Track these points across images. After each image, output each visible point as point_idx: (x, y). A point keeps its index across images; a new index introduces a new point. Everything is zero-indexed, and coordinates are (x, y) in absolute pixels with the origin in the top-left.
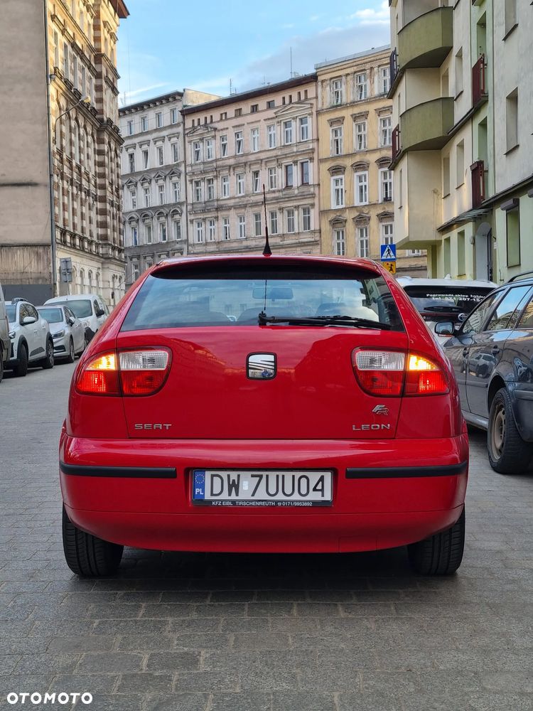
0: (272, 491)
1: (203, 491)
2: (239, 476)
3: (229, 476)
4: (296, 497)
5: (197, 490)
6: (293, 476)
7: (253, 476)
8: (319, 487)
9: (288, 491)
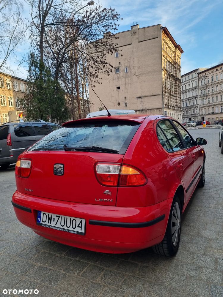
0: (63, 224)
1: (40, 220)
2: (52, 215)
3: (49, 214)
4: (71, 228)
5: (39, 219)
6: (71, 219)
7: (57, 216)
8: (80, 226)
9: (68, 225)
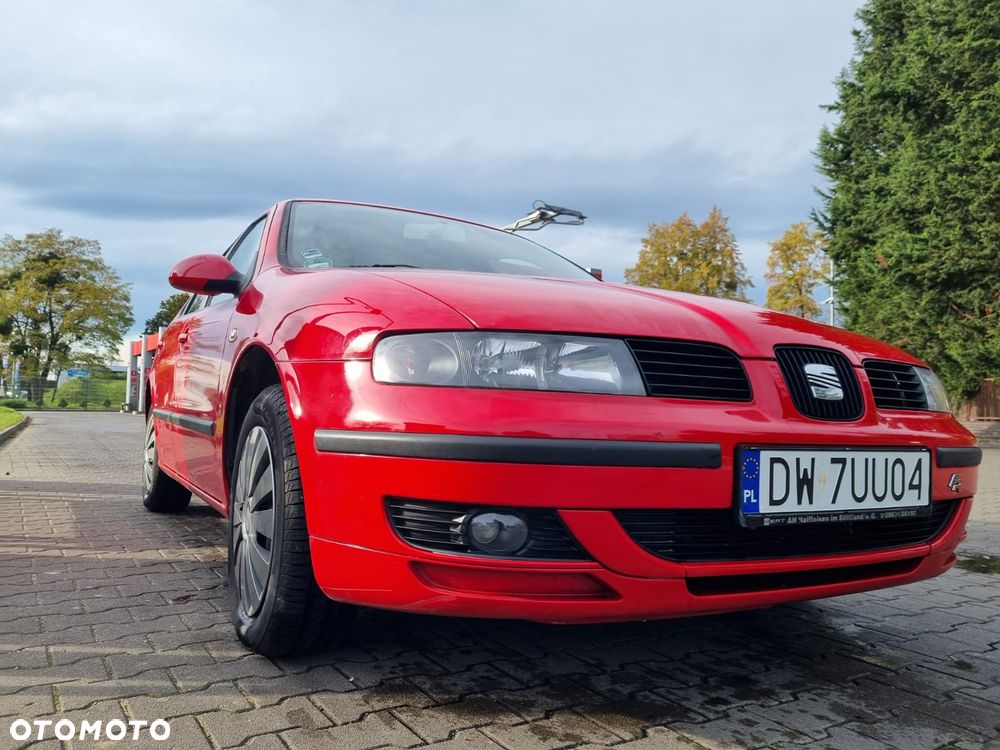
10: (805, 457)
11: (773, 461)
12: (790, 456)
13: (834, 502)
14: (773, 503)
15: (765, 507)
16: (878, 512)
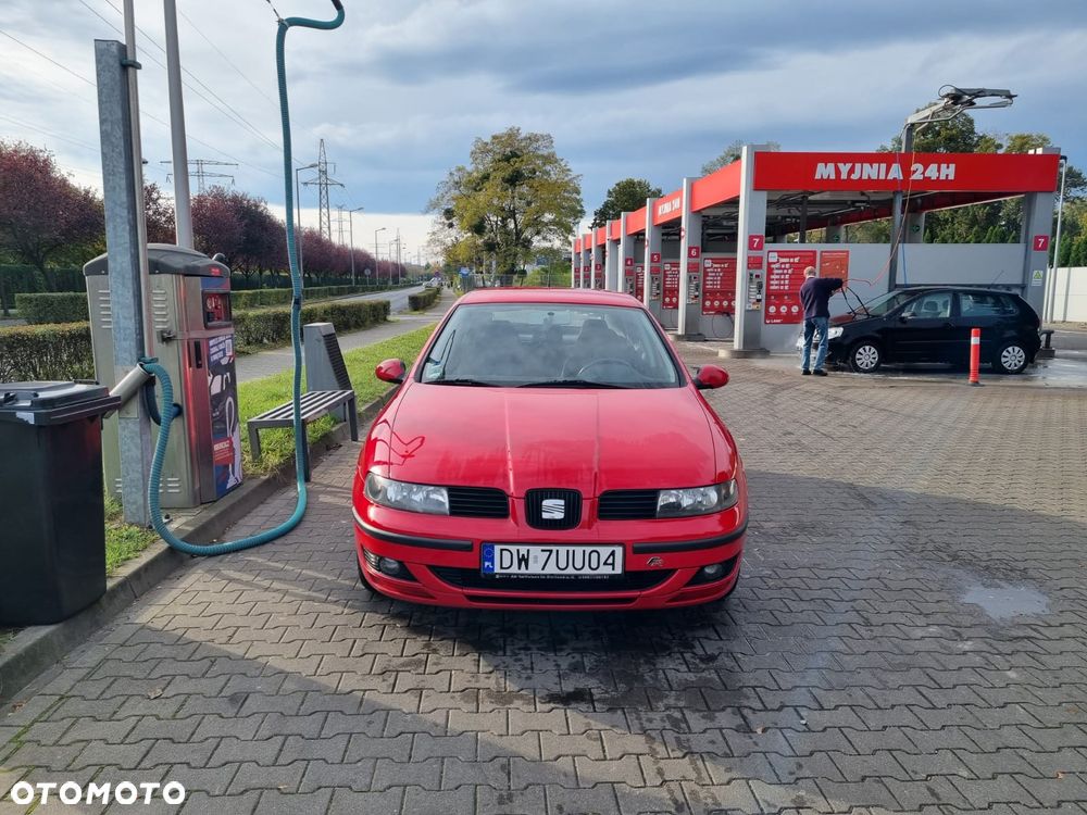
10: (523, 549)
11: (502, 550)
12: (513, 548)
13: (543, 569)
14: (502, 568)
15: (497, 570)
16: (576, 576)
